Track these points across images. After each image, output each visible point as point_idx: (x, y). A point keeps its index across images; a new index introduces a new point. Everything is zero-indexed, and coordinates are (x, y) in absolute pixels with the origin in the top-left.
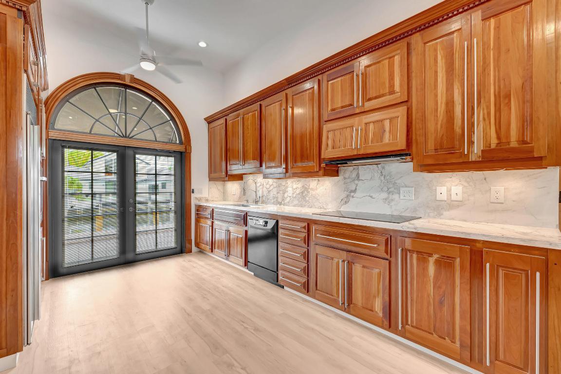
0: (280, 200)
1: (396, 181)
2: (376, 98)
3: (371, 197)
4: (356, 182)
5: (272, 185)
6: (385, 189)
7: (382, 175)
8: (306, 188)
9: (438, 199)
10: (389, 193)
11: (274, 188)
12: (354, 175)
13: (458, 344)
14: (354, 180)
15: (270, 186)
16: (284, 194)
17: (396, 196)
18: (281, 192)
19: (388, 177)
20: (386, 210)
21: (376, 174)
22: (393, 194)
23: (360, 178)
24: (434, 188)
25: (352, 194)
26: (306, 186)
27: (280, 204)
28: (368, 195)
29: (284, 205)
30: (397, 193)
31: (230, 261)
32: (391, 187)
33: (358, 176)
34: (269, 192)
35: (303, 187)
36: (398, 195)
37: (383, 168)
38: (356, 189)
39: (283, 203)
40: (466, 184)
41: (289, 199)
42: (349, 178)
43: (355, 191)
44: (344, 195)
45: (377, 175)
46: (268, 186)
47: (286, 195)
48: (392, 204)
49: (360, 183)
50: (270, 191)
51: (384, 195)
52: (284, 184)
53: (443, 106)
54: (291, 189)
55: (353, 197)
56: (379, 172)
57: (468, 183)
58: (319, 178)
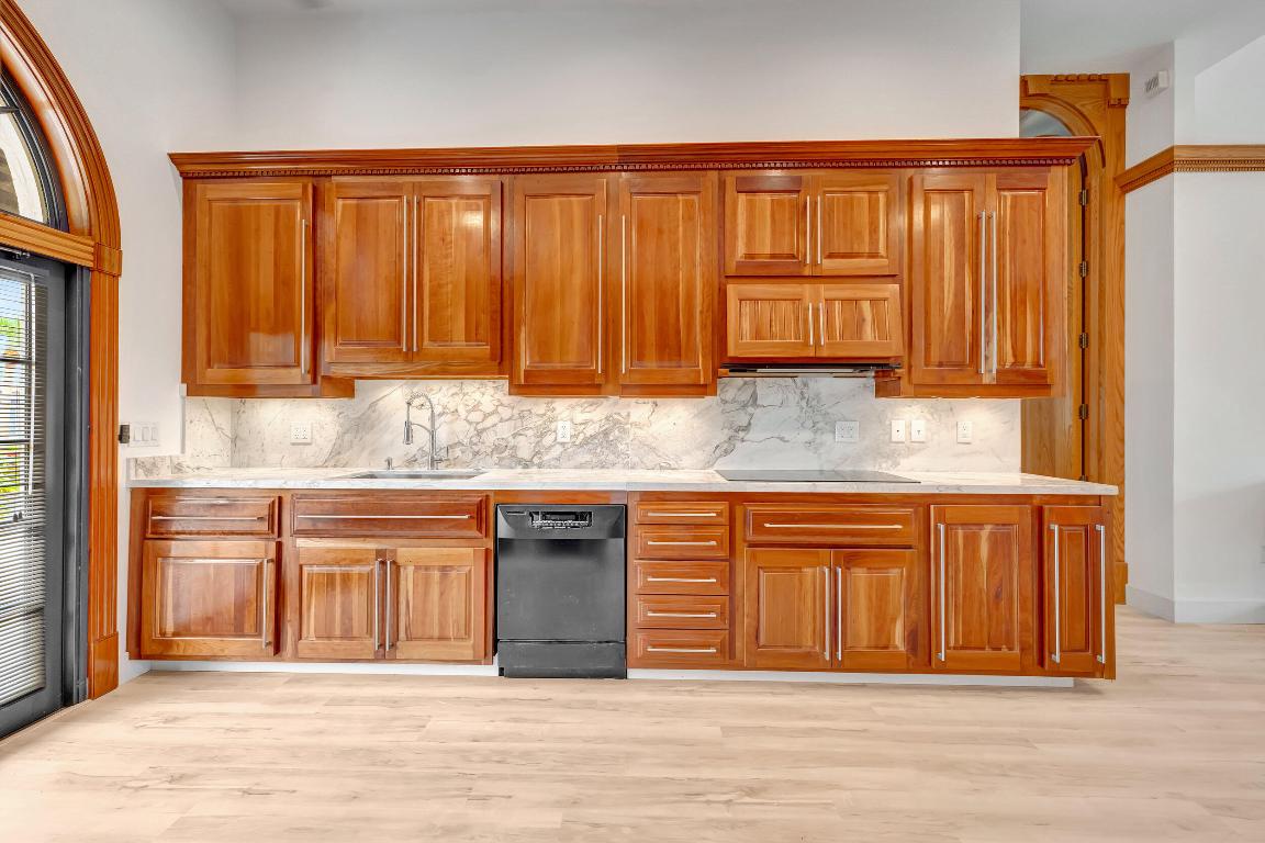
0: (524, 453)
1: (829, 411)
2: (844, 256)
3: (782, 439)
4: (750, 410)
5: (495, 412)
6: (809, 423)
7: (803, 398)
8: (617, 422)
9: (894, 439)
10: (815, 432)
11: (501, 421)
12: (745, 396)
13: (1017, 650)
14: (745, 406)
15: (486, 416)
16: (542, 435)
17: (827, 438)
18: (530, 433)
19: (814, 403)
20: (811, 463)
21: (791, 396)
22: (822, 433)
23: (759, 402)
24: (888, 423)
25: (741, 434)
26: (616, 417)
27: (526, 465)
28: (777, 435)
29: (540, 466)
30: (830, 431)
31: (408, 660)
32: (819, 419)
33: (754, 397)
34: (479, 433)
35: (607, 419)
36: (831, 436)
37: (805, 385)
38: (750, 424)
39: (536, 460)
40: (929, 417)
41: (558, 450)
42: (734, 401)
43: (746, 428)
44: (722, 436)
45: (793, 398)
46: (475, 417)
47: (548, 440)
48: (822, 451)
49: (758, 412)
50: (484, 430)
51: (807, 435)
52: (542, 412)
53: (951, 296)
54: (568, 424)
55: (743, 441)
56: (798, 391)
57: (932, 415)
58: (658, 400)
